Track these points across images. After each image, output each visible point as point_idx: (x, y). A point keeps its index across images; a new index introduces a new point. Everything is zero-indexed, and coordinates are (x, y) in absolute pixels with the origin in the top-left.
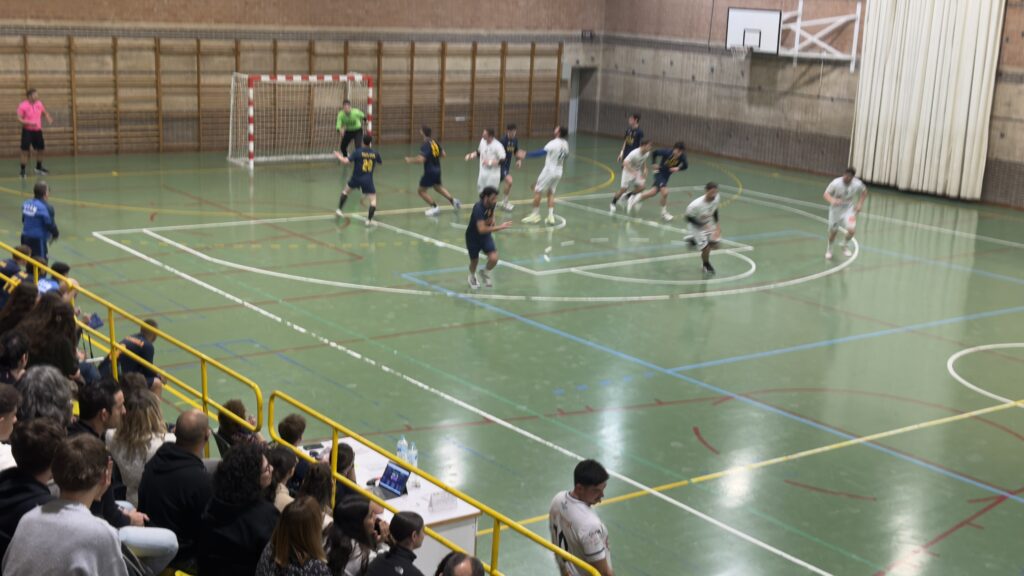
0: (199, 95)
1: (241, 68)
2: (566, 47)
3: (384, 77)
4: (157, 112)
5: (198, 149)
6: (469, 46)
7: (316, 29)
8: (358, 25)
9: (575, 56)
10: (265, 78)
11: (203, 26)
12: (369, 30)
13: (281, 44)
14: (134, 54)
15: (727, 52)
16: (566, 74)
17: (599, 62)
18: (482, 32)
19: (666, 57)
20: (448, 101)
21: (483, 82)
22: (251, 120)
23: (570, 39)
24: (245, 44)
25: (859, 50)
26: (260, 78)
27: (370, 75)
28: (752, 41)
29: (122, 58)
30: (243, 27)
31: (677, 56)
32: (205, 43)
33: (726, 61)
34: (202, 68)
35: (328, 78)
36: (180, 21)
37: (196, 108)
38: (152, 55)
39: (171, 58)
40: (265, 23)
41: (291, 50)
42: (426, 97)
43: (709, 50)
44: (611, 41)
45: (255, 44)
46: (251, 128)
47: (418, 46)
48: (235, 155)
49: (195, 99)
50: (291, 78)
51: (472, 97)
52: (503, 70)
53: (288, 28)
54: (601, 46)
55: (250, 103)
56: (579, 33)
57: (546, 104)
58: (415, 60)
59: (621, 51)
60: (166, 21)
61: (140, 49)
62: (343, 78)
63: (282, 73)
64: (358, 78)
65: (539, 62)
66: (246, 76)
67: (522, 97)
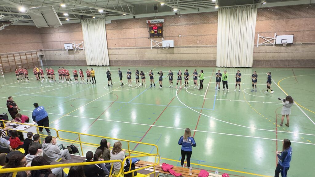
3: (3, 61)
9: (39, 54)
15: (65, 50)
16: (39, 57)
17: (44, 54)
18: (21, 52)
19: (55, 52)
20: (17, 64)
21: (23, 60)
23: (38, 51)
25: (84, 48)
28: (69, 48)
31: (57, 51)
33: (65, 51)
42: (13, 64)
43: (62, 50)
44: (45, 51)
47: (8, 55)
51: (22, 63)
52: (26, 58)
54: (43, 52)
56: (39, 50)
57: (36, 62)
58: (8, 58)
59: (47, 52)
65: (33, 55)
67: (31, 61)
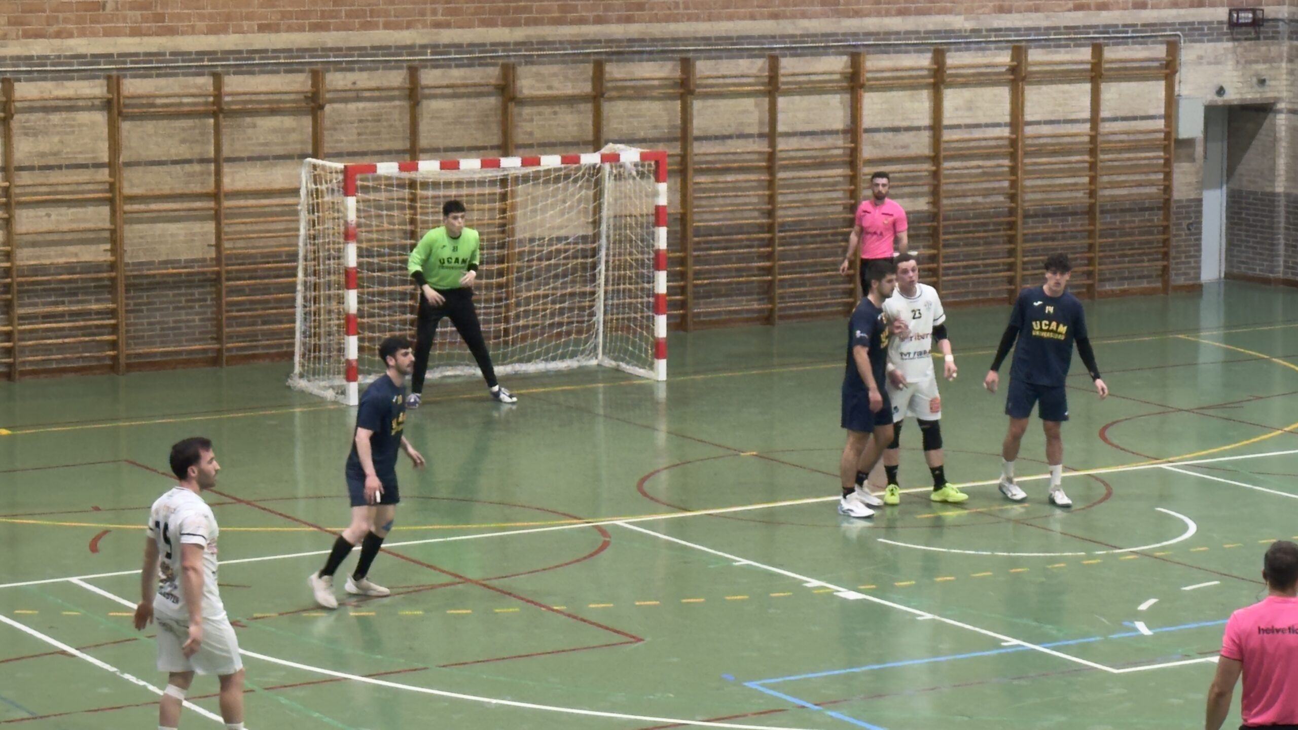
0: (217, 217)
1: (328, 146)
2: (1189, 53)
3: (698, 148)
4: (113, 266)
5: (215, 360)
6: (925, 60)
7: (519, 34)
8: (629, 20)
9: (1211, 75)
10: (388, 168)
11: (229, 41)
12: (657, 29)
13: (429, 77)
14: (55, 118)
16: (1191, 125)
17: (1279, 89)
18: (959, 22)
21: (963, 154)
22: (351, 279)
23: (1200, 31)
24: (336, 80)
26: (373, 169)
27: (661, 148)
29: (27, 132)
30: (331, 38)
32: (234, 84)
34: (226, 152)
35: (551, 161)
36: (172, 31)
37: (213, 254)
38: (100, 118)
39: (149, 126)
40: (387, 26)
41: (455, 92)
45: (363, 79)
46: (352, 299)
47: (788, 65)
48: (309, 373)
49: (210, 227)
50: (455, 166)
52: (1016, 121)
53: (447, 36)
54: (1284, 47)
55: (348, 236)
56: (1221, 13)
58: (782, 102)
60: (135, 32)
61: (70, 106)
62: (589, 159)
63: (433, 151)
64: (630, 155)
65: (1114, 95)
66: (340, 166)
67: (1071, 189)
